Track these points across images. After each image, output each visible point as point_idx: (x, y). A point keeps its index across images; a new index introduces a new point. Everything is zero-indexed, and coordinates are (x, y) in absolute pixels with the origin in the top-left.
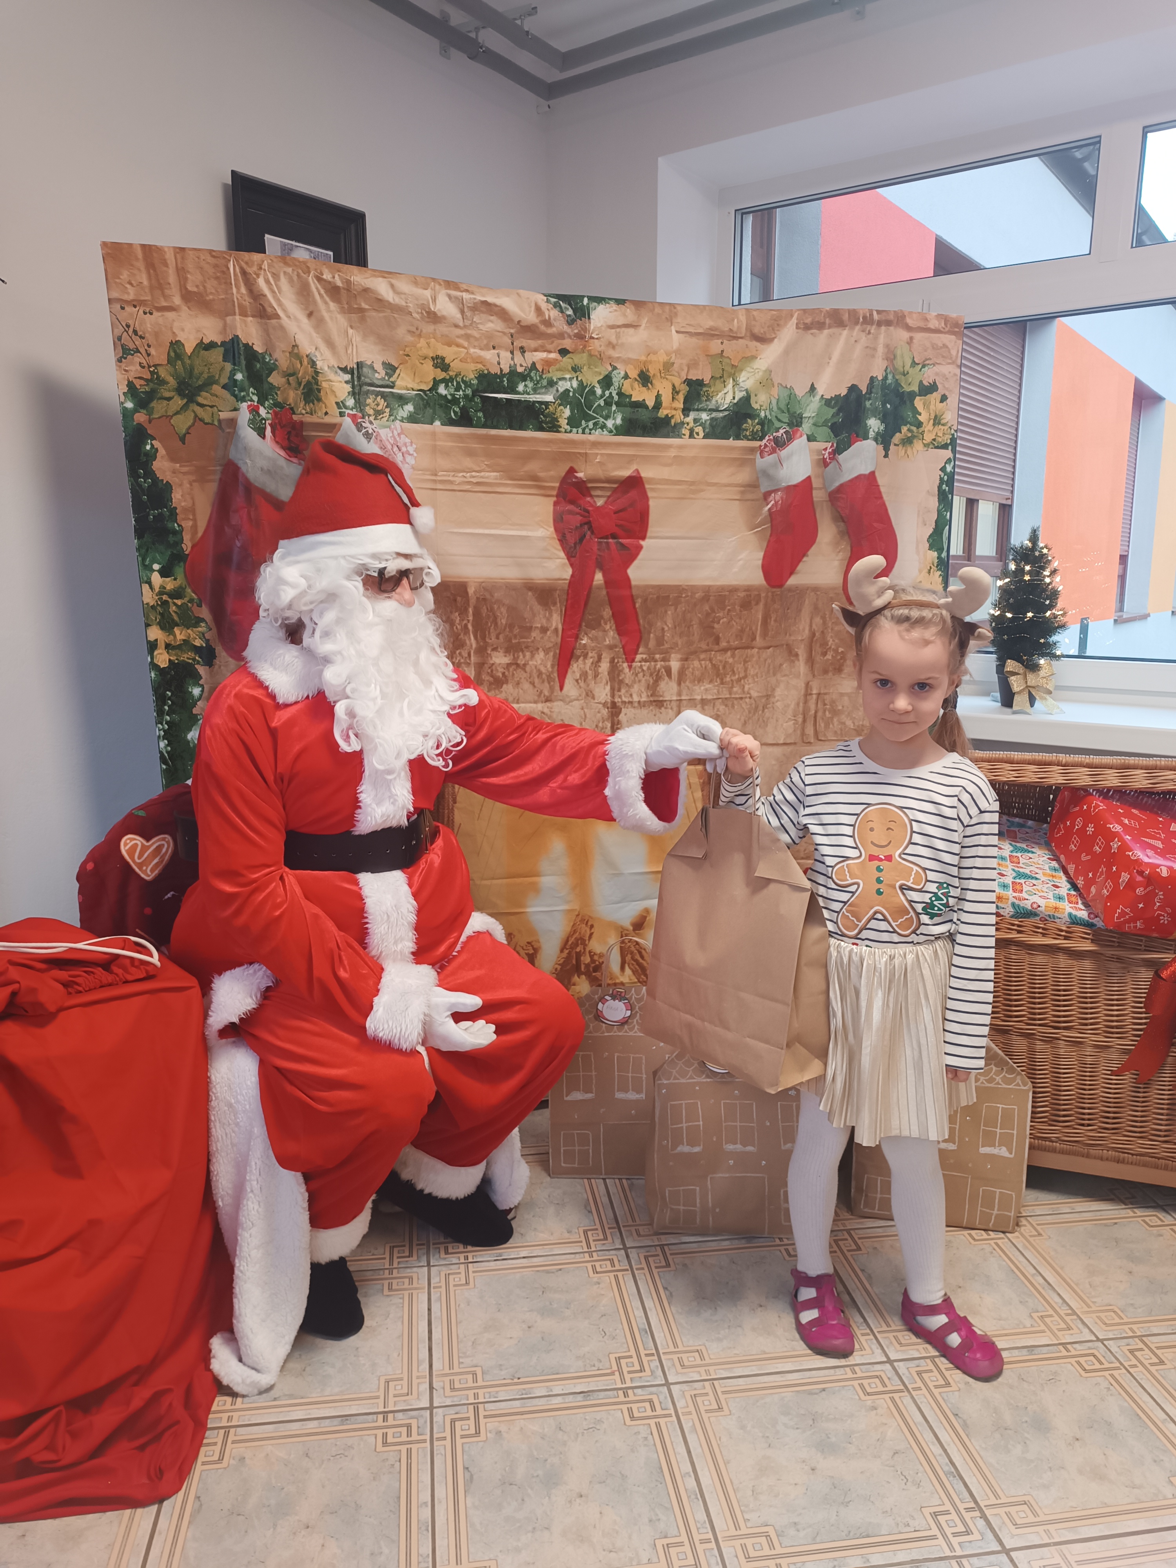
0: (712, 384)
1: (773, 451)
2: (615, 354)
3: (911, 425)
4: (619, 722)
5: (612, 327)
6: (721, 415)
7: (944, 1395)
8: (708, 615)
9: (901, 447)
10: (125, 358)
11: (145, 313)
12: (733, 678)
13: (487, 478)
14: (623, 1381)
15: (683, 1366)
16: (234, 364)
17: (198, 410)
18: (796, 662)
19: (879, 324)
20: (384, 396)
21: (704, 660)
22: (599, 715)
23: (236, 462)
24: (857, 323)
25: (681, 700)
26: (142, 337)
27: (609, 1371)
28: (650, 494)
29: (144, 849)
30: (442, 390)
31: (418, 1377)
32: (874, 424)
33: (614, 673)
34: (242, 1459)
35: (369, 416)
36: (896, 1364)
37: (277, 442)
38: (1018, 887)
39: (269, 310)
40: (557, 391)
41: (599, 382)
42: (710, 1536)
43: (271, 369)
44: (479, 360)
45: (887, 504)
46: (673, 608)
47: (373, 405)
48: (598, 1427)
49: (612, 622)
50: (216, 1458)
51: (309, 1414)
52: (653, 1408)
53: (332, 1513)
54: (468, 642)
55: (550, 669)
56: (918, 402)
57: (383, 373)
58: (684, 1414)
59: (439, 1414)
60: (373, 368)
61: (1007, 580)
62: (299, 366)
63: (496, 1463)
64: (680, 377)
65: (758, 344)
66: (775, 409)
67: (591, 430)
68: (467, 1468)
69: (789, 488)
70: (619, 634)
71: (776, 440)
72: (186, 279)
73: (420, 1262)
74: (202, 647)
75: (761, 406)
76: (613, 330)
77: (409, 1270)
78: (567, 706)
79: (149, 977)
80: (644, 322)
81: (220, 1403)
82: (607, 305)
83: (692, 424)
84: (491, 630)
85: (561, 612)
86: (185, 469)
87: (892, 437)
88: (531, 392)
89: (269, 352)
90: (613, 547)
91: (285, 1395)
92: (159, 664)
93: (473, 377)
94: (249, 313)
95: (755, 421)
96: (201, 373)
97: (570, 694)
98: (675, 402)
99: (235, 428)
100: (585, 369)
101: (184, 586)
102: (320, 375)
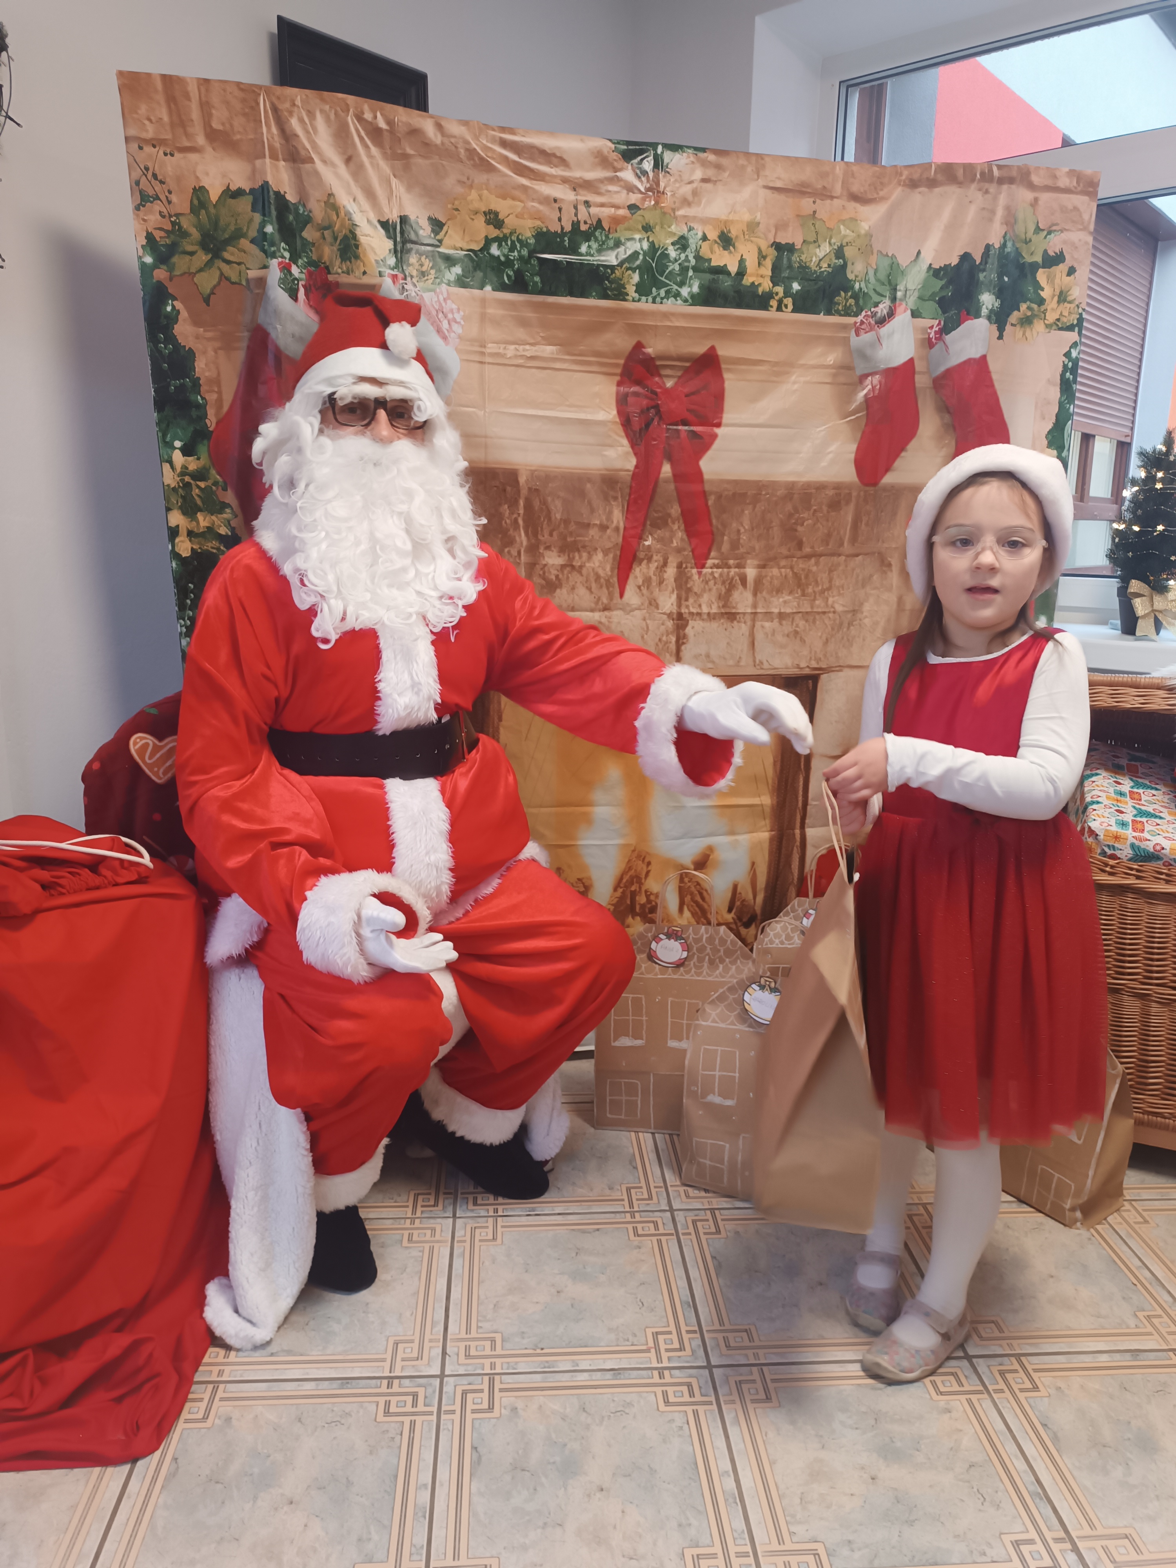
0: (805, 249)
1: (871, 330)
2: (691, 212)
3: (1031, 302)
4: (685, 636)
5: (690, 179)
6: (815, 284)
7: (1031, 1401)
8: (791, 515)
9: (1018, 327)
10: (144, 206)
11: (165, 154)
12: (817, 589)
13: (543, 351)
14: (659, 1359)
15: (728, 1347)
16: (264, 215)
17: (223, 265)
19: (1001, 181)
20: (429, 255)
21: (784, 567)
22: (663, 627)
23: (265, 326)
24: (973, 180)
25: (755, 613)
26: (162, 182)
27: (644, 1347)
28: (726, 375)
29: (156, 749)
30: (495, 250)
31: (431, 1341)
33: (682, 579)
34: (228, 1420)
36: (974, 1360)
37: (311, 306)
38: (1139, 826)
39: (303, 153)
40: (625, 252)
41: (673, 244)
42: (749, 1549)
43: (305, 221)
44: (537, 216)
45: (998, 392)
46: (750, 507)
47: (417, 266)
48: (627, 1411)
49: (681, 521)
50: (200, 1415)
51: (307, 1374)
52: (691, 1394)
53: (320, 1489)
54: (517, 539)
55: (609, 573)
56: (1041, 276)
57: (428, 229)
58: (726, 1403)
59: (450, 1382)
60: (418, 223)
61: (1136, 488)
62: (335, 218)
63: (508, 1444)
64: (766, 239)
65: (857, 205)
66: (873, 278)
67: (662, 299)
68: (476, 1448)
69: (890, 372)
70: (688, 536)
71: (874, 315)
72: (210, 115)
73: (445, 1212)
74: (227, 536)
75: (856, 276)
76: (690, 186)
77: (432, 1221)
78: (628, 616)
79: (139, 880)
80: (725, 177)
81: (212, 1355)
82: (685, 154)
83: (781, 294)
84: (544, 526)
85: (623, 507)
86: (209, 334)
87: (1008, 316)
88: (596, 254)
89: (303, 202)
90: (683, 435)
91: (283, 1351)
92: (181, 553)
93: (530, 235)
94: (280, 156)
95: (850, 294)
96: (229, 224)
97: (632, 602)
98: (762, 268)
99: (264, 289)
100: (658, 228)
101: (207, 466)
102: (358, 229)
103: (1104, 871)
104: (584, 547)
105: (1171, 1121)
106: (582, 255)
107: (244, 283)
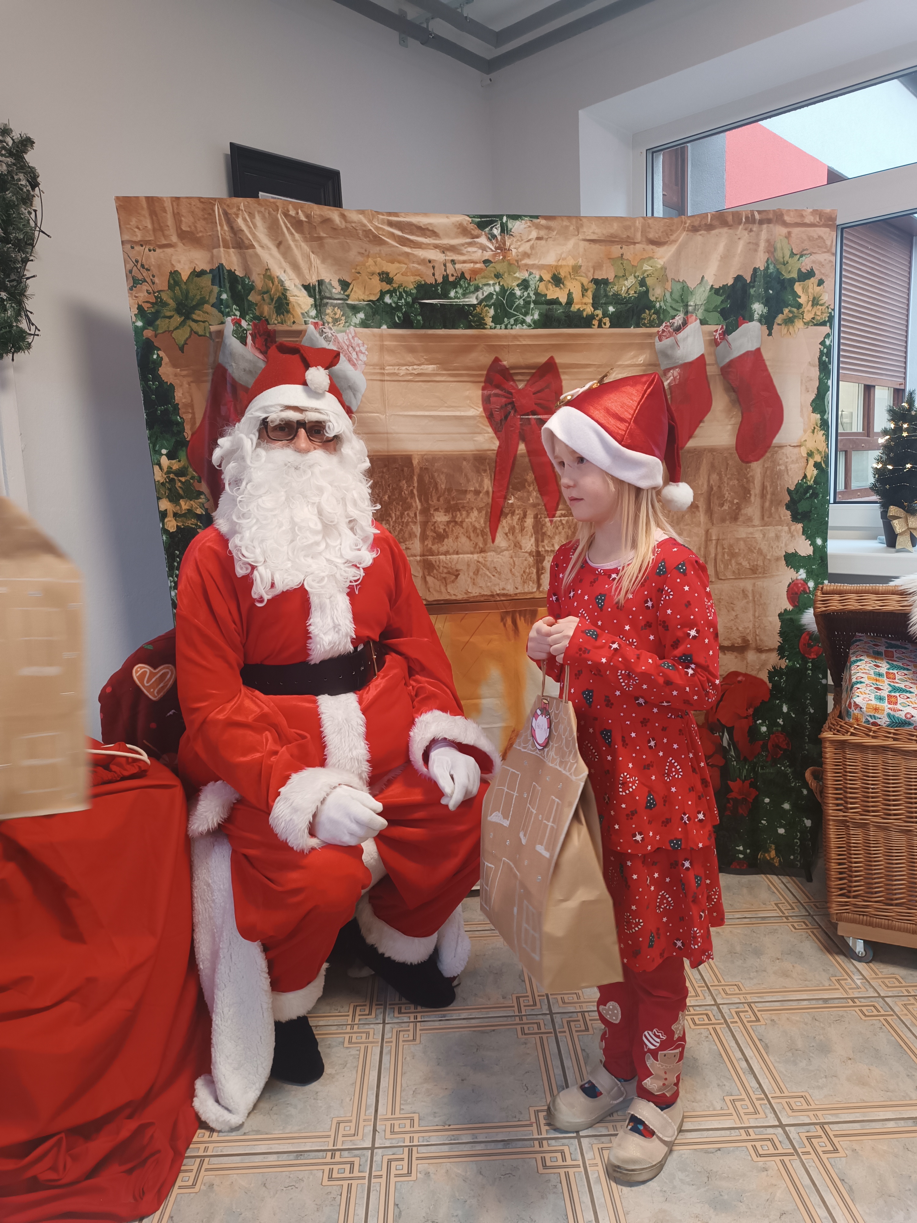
0: (616, 282)
1: (671, 336)
2: (530, 262)
3: (792, 307)
5: (527, 239)
6: (625, 306)
7: (832, 1161)
9: (783, 326)
10: (135, 287)
11: (150, 250)
13: (427, 369)
14: (539, 1132)
16: (220, 287)
17: (193, 325)
18: (697, 513)
19: (761, 222)
20: (340, 306)
22: (526, 563)
23: (224, 365)
24: (740, 223)
26: (148, 270)
27: (528, 1123)
28: (563, 376)
29: (152, 675)
30: (387, 300)
31: (365, 1121)
32: (758, 308)
33: (538, 527)
34: (211, 1186)
35: (328, 323)
36: (787, 1128)
37: (257, 348)
38: (893, 700)
39: (246, 242)
40: (483, 294)
41: (518, 286)
43: (250, 289)
44: (417, 273)
45: (772, 375)
47: (332, 315)
48: (514, 1173)
49: (535, 484)
50: (190, 1183)
51: (271, 1149)
52: (564, 1159)
54: (414, 504)
55: (483, 525)
56: (798, 287)
57: (339, 288)
58: (591, 1166)
59: (378, 1153)
60: (331, 284)
61: (888, 437)
62: (271, 285)
63: (422, 1201)
64: (587, 277)
65: (654, 247)
66: (669, 299)
67: (512, 325)
68: (397, 1205)
69: (685, 365)
70: (541, 494)
71: (672, 325)
72: (181, 221)
73: (377, 1019)
74: (201, 515)
75: (657, 298)
76: (528, 243)
77: (367, 1026)
78: (498, 556)
80: (554, 234)
81: (200, 1136)
82: (523, 221)
83: (601, 316)
84: (433, 494)
85: (491, 477)
86: (184, 373)
87: (775, 317)
88: (461, 297)
89: (247, 276)
90: (533, 422)
91: (253, 1131)
92: (169, 529)
93: (413, 287)
94: (231, 245)
95: (652, 311)
96: (195, 296)
97: (501, 546)
98: (585, 298)
99: (222, 338)
100: (506, 275)
101: (186, 466)
102: (288, 292)
103: (869, 735)
104: (463, 507)
106: (451, 298)
107: (208, 335)
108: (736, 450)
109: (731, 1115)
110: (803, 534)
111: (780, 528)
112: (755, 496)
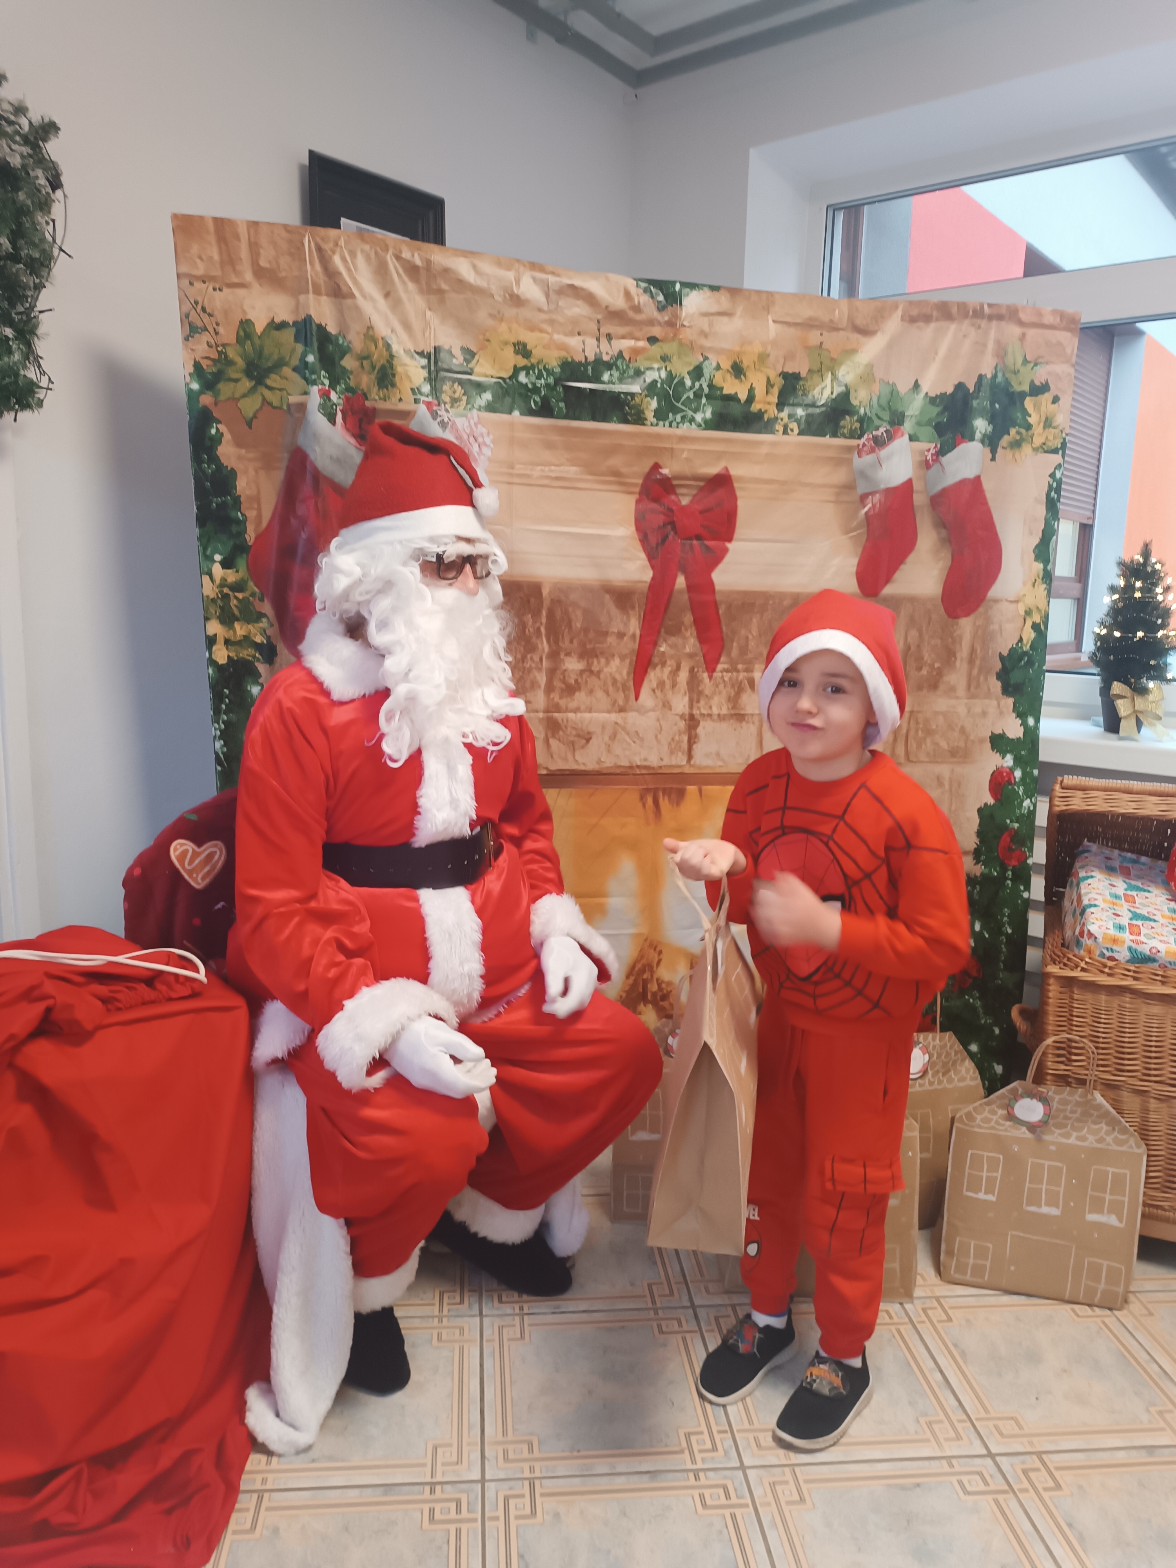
0: (809, 378)
1: (872, 451)
2: (707, 343)
3: (1020, 427)
4: (697, 735)
5: (705, 315)
6: (818, 411)
7: (1055, 1500)
9: (1008, 450)
10: (193, 337)
11: (215, 290)
13: (567, 472)
14: (693, 1461)
15: (759, 1447)
16: (306, 345)
17: (267, 393)
19: (991, 318)
20: (461, 382)
22: (675, 727)
23: (305, 448)
24: (966, 316)
26: (210, 315)
27: (678, 1449)
28: (739, 493)
29: (195, 855)
30: (522, 378)
31: (468, 1445)
32: (981, 425)
33: (693, 683)
34: (276, 1530)
35: (445, 403)
36: (998, 1459)
37: (347, 429)
38: (1135, 929)
39: (344, 289)
40: (645, 381)
41: (688, 373)
43: (344, 352)
44: (563, 347)
45: (992, 509)
46: (759, 615)
47: (450, 392)
48: (666, 1515)
49: (694, 628)
50: (247, 1527)
51: (350, 1481)
52: (728, 1496)
54: (540, 646)
55: (626, 677)
56: (1029, 403)
57: (461, 359)
58: (762, 1504)
59: (491, 1487)
60: (451, 353)
61: (1116, 597)
62: (373, 348)
63: (554, 1551)
64: (775, 369)
65: (859, 337)
66: (875, 405)
67: (678, 423)
68: (522, 1556)
69: (888, 491)
70: (700, 642)
71: (876, 439)
72: (258, 254)
73: (472, 1310)
74: (262, 644)
75: (861, 402)
76: (706, 319)
77: (459, 1319)
78: (642, 717)
79: (194, 995)
80: (739, 311)
81: (254, 1462)
82: (701, 292)
83: (786, 419)
84: (565, 634)
85: (640, 615)
86: (251, 455)
87: (1000, 439)
88: (617, 381)
89: (342, 333)
90: (697, 550)
91: (323, 1457)
92: (218, 660)
93: (556, 364)
94: (323, 292)
95: (854, 418)
96: (271, 354)
97: (646, 704)
98: (769, 395)
99: (304, 413)
100: (675, 359)
101: (246, 579)
102: (395, 359)
103: (1103, 972)
105: (1171, 1214)
108: (942, 601)
109: (928, 1441)
110: (1014, 711)
111: (987, 701)
112: (962, 660)
